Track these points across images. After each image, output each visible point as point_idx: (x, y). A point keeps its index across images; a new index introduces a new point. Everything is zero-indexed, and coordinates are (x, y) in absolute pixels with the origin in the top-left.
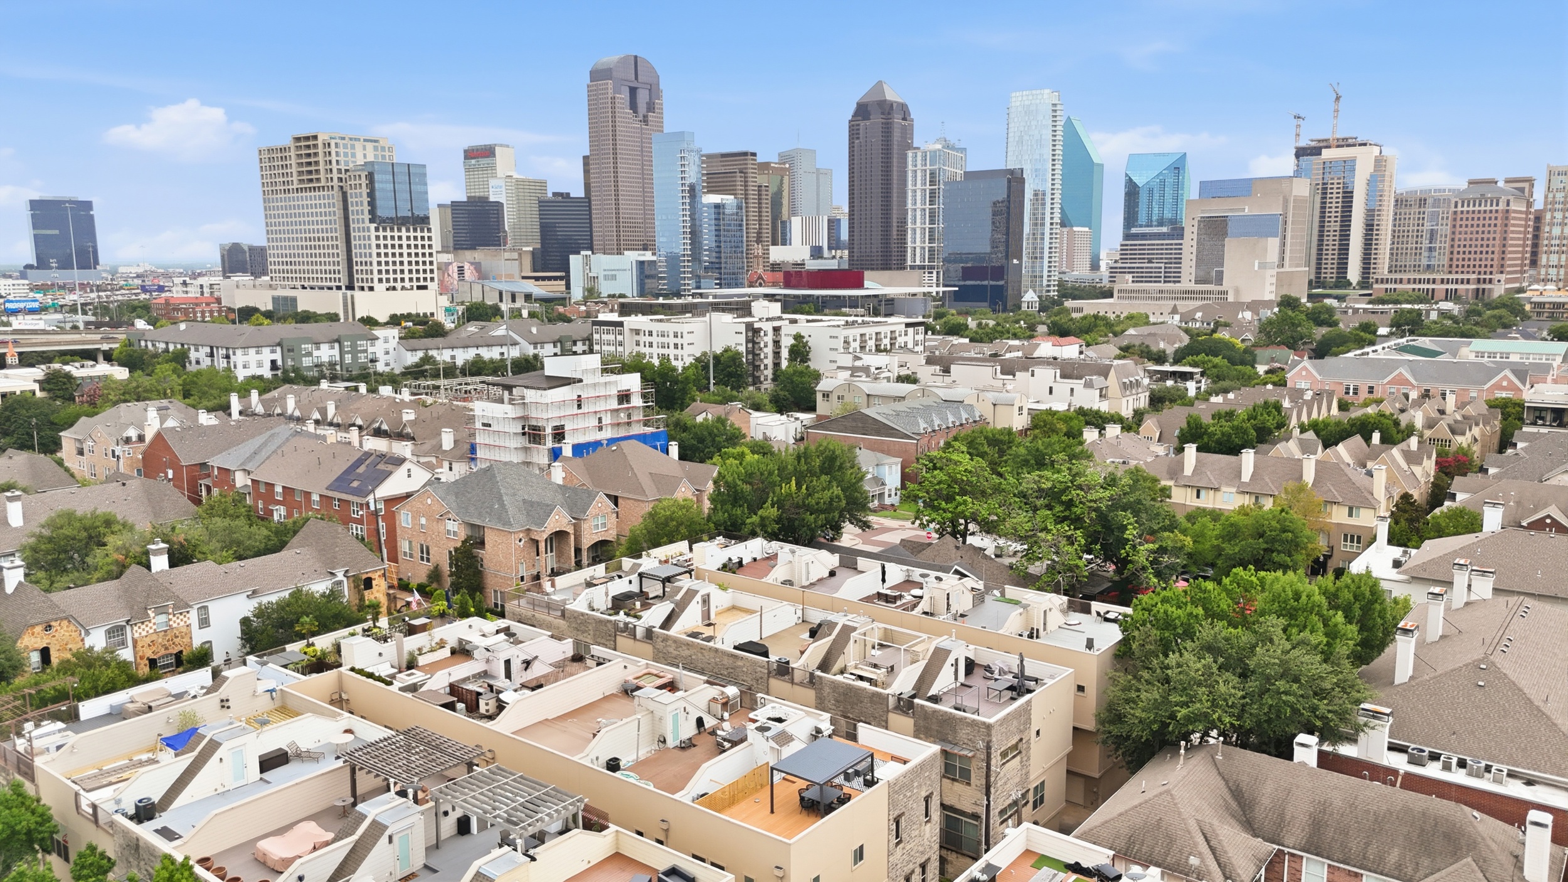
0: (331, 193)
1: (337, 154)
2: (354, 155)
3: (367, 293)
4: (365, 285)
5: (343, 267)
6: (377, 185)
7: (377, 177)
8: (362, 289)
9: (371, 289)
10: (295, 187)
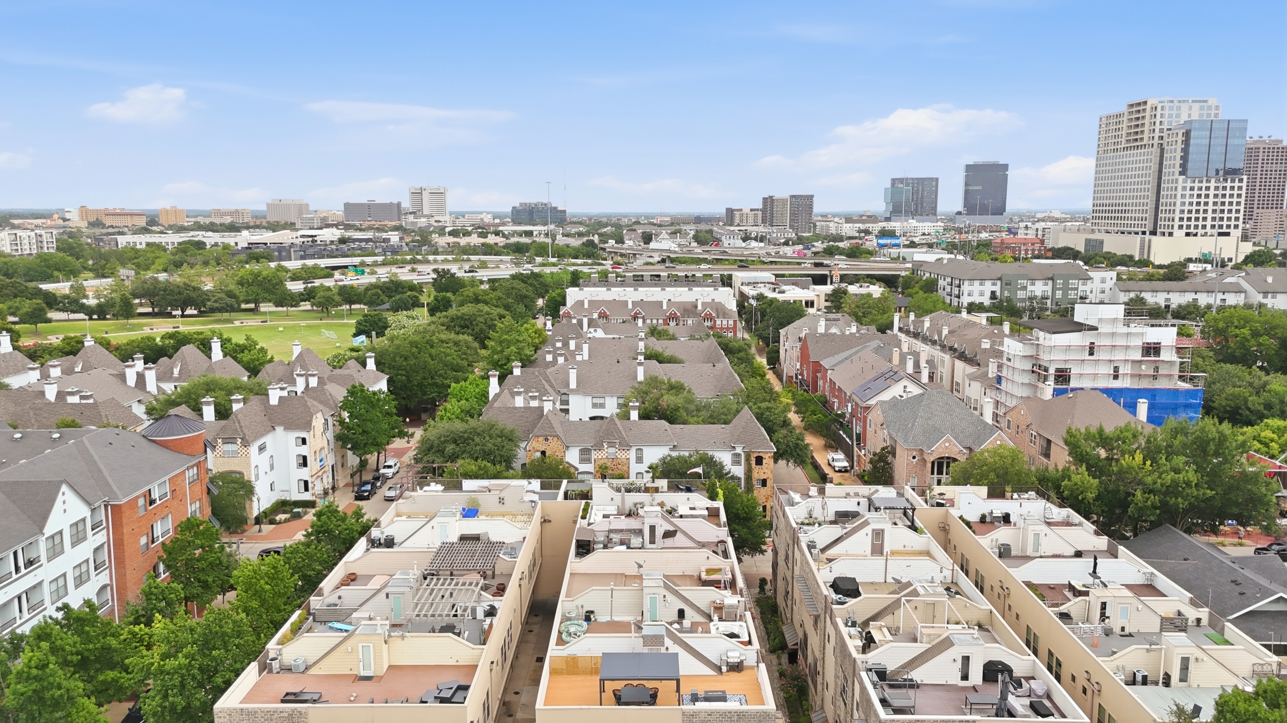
0: (1151, 149)
1: (1162, 115)
2: (1178, 116)
3: (1167, 238)
4: (1166, 231)
5: (1150, 215)
6: (1192, 141)
7: (1192, 134)
8: (1164, 234)
9: (1171, 234)
10: (1122, 146)
